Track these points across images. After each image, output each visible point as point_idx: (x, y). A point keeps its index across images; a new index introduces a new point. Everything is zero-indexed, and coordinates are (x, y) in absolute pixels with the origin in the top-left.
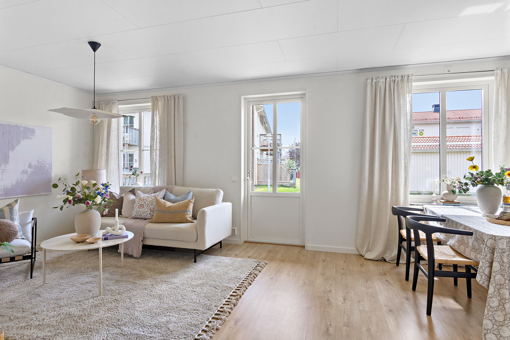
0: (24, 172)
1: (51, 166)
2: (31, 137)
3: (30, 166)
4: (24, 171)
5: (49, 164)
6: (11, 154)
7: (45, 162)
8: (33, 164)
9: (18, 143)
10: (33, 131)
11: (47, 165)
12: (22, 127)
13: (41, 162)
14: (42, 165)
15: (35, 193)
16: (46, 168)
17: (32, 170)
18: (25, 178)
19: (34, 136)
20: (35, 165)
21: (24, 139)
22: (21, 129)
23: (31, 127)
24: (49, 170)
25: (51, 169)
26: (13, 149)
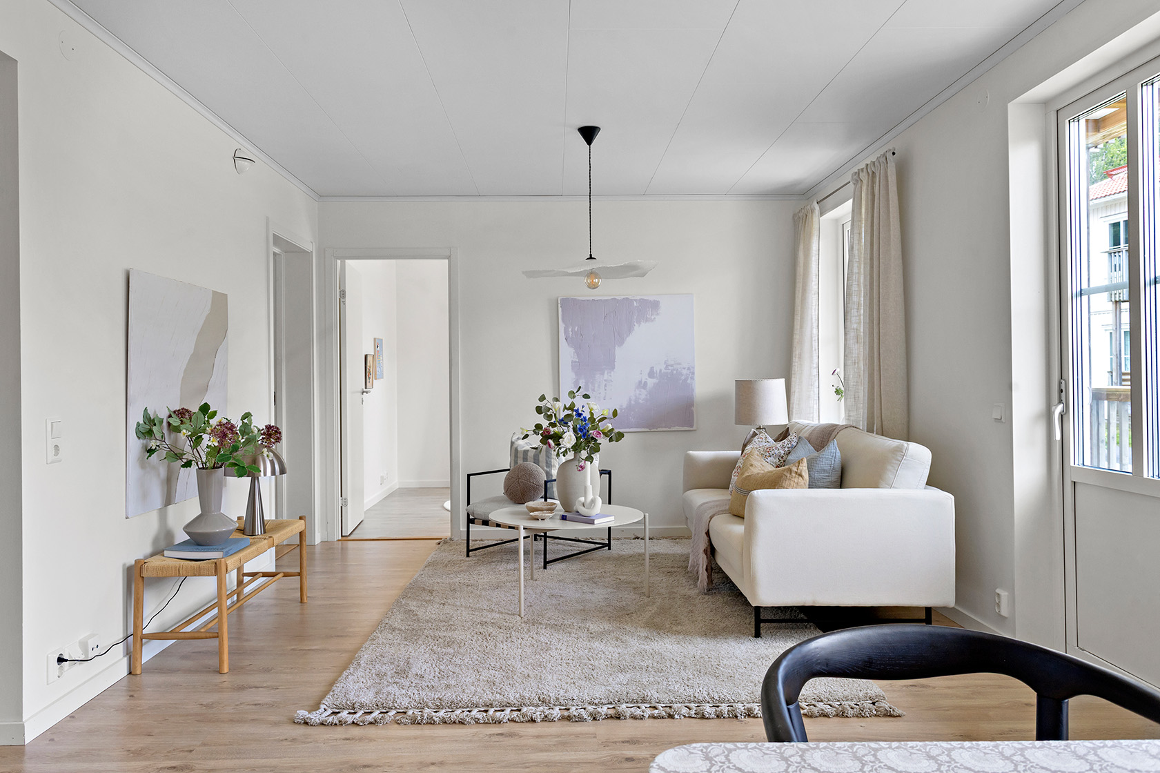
0: (642, 385)
1: (693, 373)
2: (653, 317)
3: (651, 374)
4: (640, 382)
5: (689, 369)
6: (619, 352)
7: (680, 364)
8: (657, 369)
9: (630, 330)
10: (655, 305)
11: (684, 372)
12: (636, 300)
13: (672, 366)
14: (675, 372)
15: (662, 427)
16: (683, 378)
17: (655, 381)
18: (643, 396)
19: (658, 314)
20: (661, 371)
21: (639, 323)
22: (635, 304)
23: (651, 298)
24: (689, 381)
25: (692, 378)
26: (621, 342)
